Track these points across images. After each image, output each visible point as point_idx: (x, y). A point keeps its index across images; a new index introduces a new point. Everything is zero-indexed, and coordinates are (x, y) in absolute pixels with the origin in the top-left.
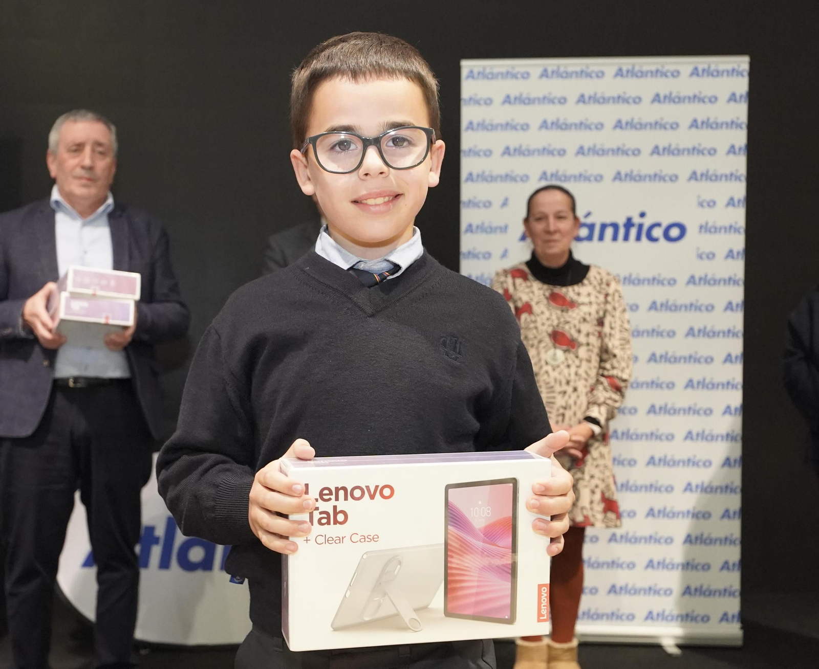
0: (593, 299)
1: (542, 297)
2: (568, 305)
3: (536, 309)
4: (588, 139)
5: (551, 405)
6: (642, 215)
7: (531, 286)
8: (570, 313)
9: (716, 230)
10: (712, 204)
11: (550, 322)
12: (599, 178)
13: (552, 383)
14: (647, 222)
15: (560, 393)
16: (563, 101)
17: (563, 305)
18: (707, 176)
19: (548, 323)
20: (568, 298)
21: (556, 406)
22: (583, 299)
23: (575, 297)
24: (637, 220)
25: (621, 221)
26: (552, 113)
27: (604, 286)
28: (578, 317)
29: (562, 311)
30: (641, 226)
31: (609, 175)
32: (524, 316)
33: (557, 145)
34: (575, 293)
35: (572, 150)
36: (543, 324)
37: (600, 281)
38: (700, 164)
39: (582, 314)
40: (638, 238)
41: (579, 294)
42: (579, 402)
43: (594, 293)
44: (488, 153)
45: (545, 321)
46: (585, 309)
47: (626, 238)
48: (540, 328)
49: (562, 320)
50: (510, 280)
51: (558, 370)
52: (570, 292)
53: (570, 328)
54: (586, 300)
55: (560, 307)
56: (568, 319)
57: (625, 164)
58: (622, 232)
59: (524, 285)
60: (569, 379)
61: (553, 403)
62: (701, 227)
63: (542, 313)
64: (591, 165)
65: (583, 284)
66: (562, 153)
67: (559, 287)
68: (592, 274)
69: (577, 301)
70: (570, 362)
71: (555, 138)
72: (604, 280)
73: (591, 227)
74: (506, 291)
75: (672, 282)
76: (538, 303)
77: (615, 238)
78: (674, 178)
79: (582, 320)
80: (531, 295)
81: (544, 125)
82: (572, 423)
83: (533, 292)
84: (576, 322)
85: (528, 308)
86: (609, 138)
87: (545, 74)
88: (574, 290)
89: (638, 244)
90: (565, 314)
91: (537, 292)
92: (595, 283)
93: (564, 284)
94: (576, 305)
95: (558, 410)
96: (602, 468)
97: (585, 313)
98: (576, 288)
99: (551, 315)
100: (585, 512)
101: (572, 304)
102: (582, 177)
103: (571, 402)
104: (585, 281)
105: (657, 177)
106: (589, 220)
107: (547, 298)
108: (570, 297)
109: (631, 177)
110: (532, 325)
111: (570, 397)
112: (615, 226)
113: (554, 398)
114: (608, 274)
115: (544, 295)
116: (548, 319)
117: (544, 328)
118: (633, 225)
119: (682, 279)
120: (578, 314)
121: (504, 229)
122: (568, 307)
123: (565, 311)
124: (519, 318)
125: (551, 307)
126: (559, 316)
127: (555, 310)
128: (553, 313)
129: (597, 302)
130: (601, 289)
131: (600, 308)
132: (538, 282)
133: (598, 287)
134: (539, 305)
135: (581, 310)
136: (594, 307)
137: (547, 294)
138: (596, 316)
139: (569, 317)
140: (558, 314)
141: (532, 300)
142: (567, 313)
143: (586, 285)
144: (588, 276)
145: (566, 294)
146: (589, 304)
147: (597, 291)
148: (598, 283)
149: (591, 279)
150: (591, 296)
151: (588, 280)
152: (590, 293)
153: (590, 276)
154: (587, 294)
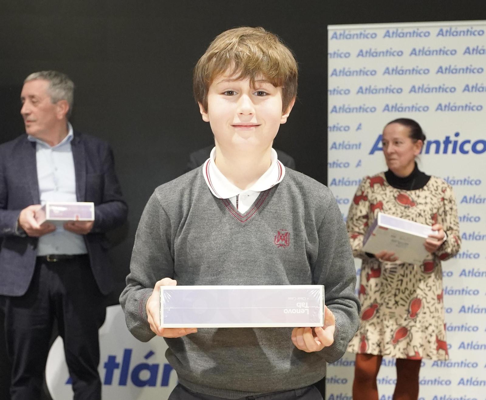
1: (392, 197)
2: (410, 203)
3: (386, 206)
4: (418, 80)
5: (394, 273)
6: (457, 135)
7: (386, 190)
8: (410, 210)
15: (400, 265)
16: (400, 54)
17: (406, 204)
20: (410, 198)
21: (397, 275)
22: (421, 200)
23: (416, 199)
24: (453, 138)
25: (442, 139)
26: (392, 62)
27: (439, 192)
28: (416, 213)
29: (405, 208)
30: (456, 143)
32: (376, 211)
33: (396, 86)
34: (416, 196)
35: (406, 89)
37: (436, 189)
39: (418, 210)
40: (454, 152)
41: (419, 197)
42: (414, 272)
43: (431, 196)
46: (421, 207)
47: (445, 151)
49: (404, 214)
52: (412, 195)
54: (423, 201)
55: (404, 205)
56: (408, 214)
58: (442, 147)
59: (380, 188)
63: (390, 209)
64: (421, 99)
65: (423, 190)
66: (400, 91)
67: (405, 191)
68: (431, 182)
69: (416, 201)
71: (395, 81)
76: (387, 202)
77: (437, 151)
78: (480, 108)
79: (418, 215)
80: (384, 196)
81: (387, 71)
85: (380, 205)
86: (434, 80)
87: (387, 34)
88: (415, 194)
89: (454, 155)
90: (406, 210)
91: (388, 194)
92: (432, 189)
93: (409, 189)
94: (416, 204)
95: (398, 277)
96: (436, 319)
98: (417, 191)
99: (396, 210)
100: (416, 350)
101: (413, 203)
102: (413, 108)
104: (425, 188)
105: (467, 107)
107: (395, 198)
108: (412, 199)
109: (449, 107)
111: (407, 268)
112: (437, 143)
113: (396, 268)
114: (443, 183)
115: (394, 196)
116: (395, 213)
118: (450, 142)
120: (415, 211)
121: (359, 146)
122: (410, 205)
123: (407, 208)
124: (374, 212)
125: (397, 205)
126: (402, 212)
127: (400, 207)
128: (399, 209)
129: (431, 203)
130: (436, 194)
131: (433, 207)
132: (390, 187)
133: (434, 193)
134: (388, 204)
135: (418, 208)
136: (429, 206)
137: (396, 195)
138: (430, 212)
139: (410, 212)
140: (401, 210)
141: (384, 199)
142: (408, 209)
143: (425, 190)
144: (427, 184)
145: (410, 196)
146: (425, 204)
147: (433, 195)
148: (434, 189)
149: (430, 186)
150: (427, 198)
151: (427, 187)
152: (427, 196)
153: (429, 184)
154: (424, 197)
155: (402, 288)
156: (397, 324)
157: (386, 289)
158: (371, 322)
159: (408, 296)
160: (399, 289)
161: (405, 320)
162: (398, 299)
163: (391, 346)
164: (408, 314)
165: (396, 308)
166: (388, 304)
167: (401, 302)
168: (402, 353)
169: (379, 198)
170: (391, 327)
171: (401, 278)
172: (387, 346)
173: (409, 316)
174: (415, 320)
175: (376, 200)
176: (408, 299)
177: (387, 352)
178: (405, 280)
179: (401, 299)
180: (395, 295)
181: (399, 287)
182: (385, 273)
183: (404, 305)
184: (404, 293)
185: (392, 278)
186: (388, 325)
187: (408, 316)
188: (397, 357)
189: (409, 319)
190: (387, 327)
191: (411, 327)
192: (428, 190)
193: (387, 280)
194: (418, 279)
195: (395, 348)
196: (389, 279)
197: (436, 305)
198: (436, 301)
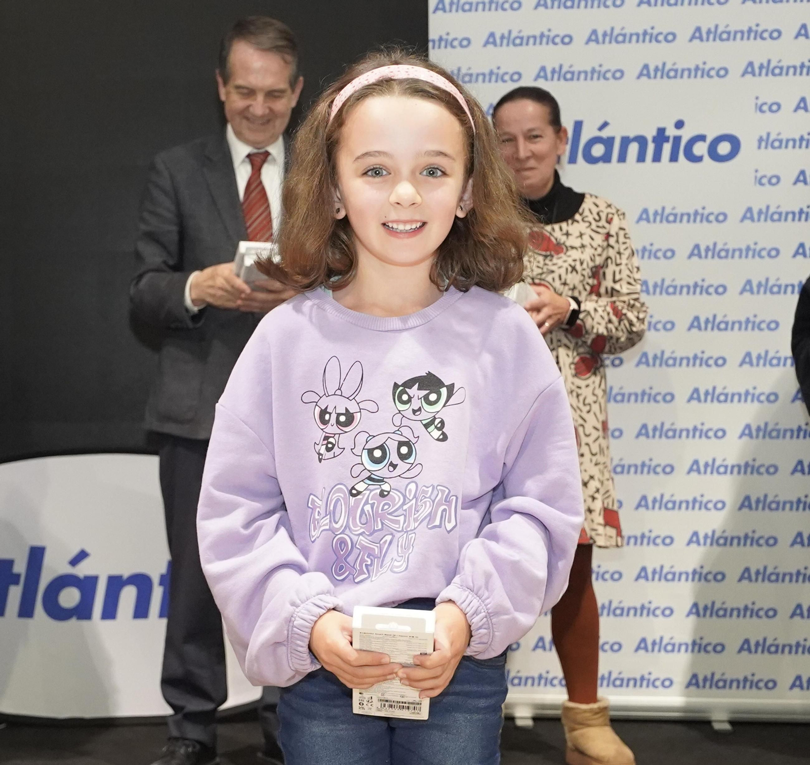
0: (586, 240)
2: (553, 249)
4: (603, 20)
6: (679, 125)
8: (555, 261)
9: (781, 144)
10: (775, 107)
12: (619, 74)
14: (686, 134)
17: (546, 250)
18: (768, 69)
20: (553, 239)
22: (573, 241)
23: (563, 239)
24: (671, 132)
25: (650, 134)
27: (603, 223)
28: (566, 265)
29: (546, 257)
30: (677, 139)
31: (632, 71)
33: (560, 30)
34: (562, 233)
35: (581, 36)
37: (597, 218)
38: (759, 52)
39: (570, 261)
40: (674, 158)
41: (567, 235)
43: (589, 232)
44: (466, 43)
46: (575, 254)
47: (657, 158)
49: (545, 269)
52: (556, 231)
53: (554, 279)
54: (577, 243)
55: (544, 253)
56: (552, 268)
57: (654, 54)
58: (651, 147)
62: (760, 140)
64: (609, 56)
66: (567, 40)
68: (587, 205)
69: (564, 244)
71: (558, 21)
72: (603, 216)
73: (608, 143)
75: (722, 218)
77: (641, 158)
78: (723, 72)
79: (570, 269)
84: (563, 271)
86: (632, 18)
88: (561, 229)
89: (674, 164)
90: (547, 261)
92: (590, 219)
93: (549, 222)
94: (565, 249)
96: (601, 467)
97: (575, 260)
98: (564, 225)
101: (559, 248)
102: (594, 74)
104: (577, 217)
105: (700, 72)
106: (605, 134)
108: (556, 239)
109: (663, 72)
112: (641, 141)
114: (609, 206)
118: (667, 139)
119: (736, 213)
120: (565, 262)
122: (553, 253)
123: (549, 258)
125: (530, 254)
126: (541, 265)
127: (535, 256)
128: (532, 259)
129: (592, 247)
130: (598, 227)
131: (596, 253)
133: (594, 226)
135: (569, 256)
136: (589, 252)
138: (591, 264)
139: (554, 264)
140: (539, 262)
142: (551, 260)
143: (578, 222)
144: (581, 210)
145: (550, 234)
146: (580, 247)
147: (593, 230)
148: (595, 219)
149: (585, 214)
150: (584, 237)
151: (581, 215)
152: (583, 232)
153: (583, 210)
154: (578, 234)
192: (583, 220)
197: (601, 440)
198: (601, 433)
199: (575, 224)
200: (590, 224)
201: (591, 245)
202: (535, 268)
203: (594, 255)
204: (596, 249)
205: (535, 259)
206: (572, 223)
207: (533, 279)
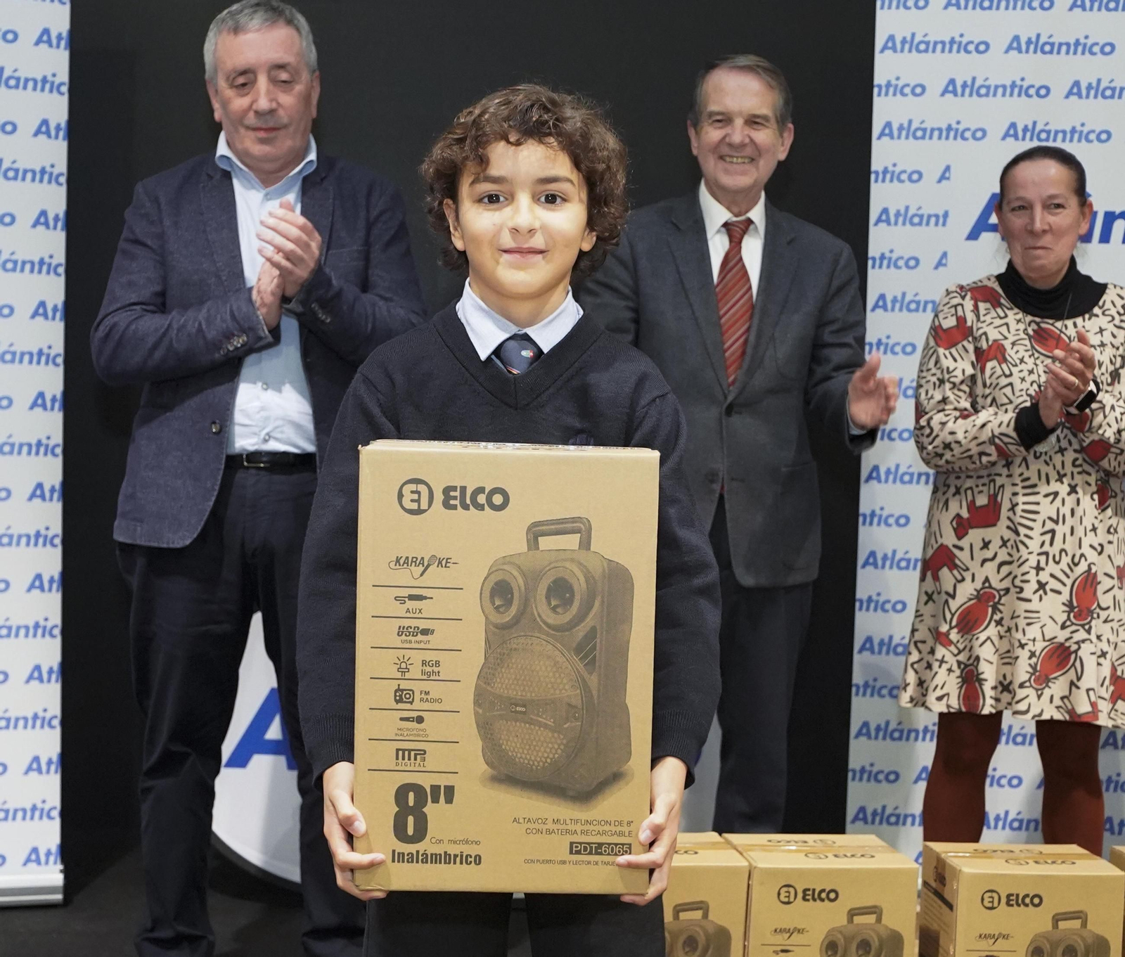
0: (1107, 338)
1: (1023, 335)
2: (1063, 348)
3: (1010, 352)
5: (1033, 516)
7: (1006, 316)
11: (1034, 377)
13: (1034, 480)
15: (1046, 496)
19: (1029, 379)
20: (1065, 337)
21: (1040, 518)
26: (1028, 24)
32: (989, 365)
33: (1035, 80)
35: (1060, 88)
36: (1023, 380)
42: (1079, 512)
43: (1111, 327)
44: (919, 90)
45: (1025, 373)
48: (1018, 385)
50: (969, 304)
51: (1043, 457)
52: (1069, 328)
55: (1051, 353)
59: (993, 314)
60: (1062, 472)
61: (1037, 513)
63: (1022, 361)
64: (1091, 113)
65: (1092, 315)
66: (1043, 92)
67: (1050, 320)
70: (1064, 444)
74: (961, 320)
76: (1013, 344)
80: (1004, 329)
82: (1067, 547)
83: (1007, 324)
85: (998, 352)
88: (1075, 325)
91: (1013, 326)
92: (1113, 312)
96: (1114, 625)
98: (1079, 320)
99: (1036, 365)
100: (1092, 697)
103: (1066, 510)
104: (1096, 310)
107: (1030, 337)
108: (1070, 336)
110: (1004, 381)
111: (1063, 504)
113: (1038, 504)
115: (1025, 332)
116: (1031, 372)
117: (1025, 385)
121: (942, 219)
124: (983, 370)
125: (1036, 355)
127: (1042, 358)
128: (1038, 362)
129: (1113, 346)
130: (1122, 321)
131: (1118, 353)
132: (1016, 310)
133: (1117, 322)
134: (1016, 348)
136: (1109, 352)
137: (1030, 332)
138: (1111, 368)
141: (1006, 338)
143: (1097, 316)
144: (1101, 303)
145: (1061, 331)
146: (1099, 346)
147: (1115, 326)
148: (1118, 313)
149: (1105, 308)
150: (1104, 333)
151: (1100, 308)
152: (1103, 327)
153: (1104, 302)
154: (1098, 330)
155: (1054, 550)
156: (1044, 640)
157: (1016, 556)
158: (983, 637)
159: (1068, 571)
160: (1047, 554)
161: (1063, 627)
162: (1044, 576)
163: (1031, 692)
164: (1069, 613)
165: (1041, 599)
166: (1022, 590)
167: (1053, 584)
168: (1057, 707)
169: (993, 335)
170: (1030, 647)
171: (1050, 525)
172: (1021, 693)
173: (1072, 615)
174: (1087, 627)
175: (987, 340)
176: (1068, 577)
177: (1022, 706)
178: (1061, 530)
179: (1052, 576)
180: (1039, 569)
181: (1047, 548)
182: (1011, 514)
183: (1059, 593)
184: (1058, 563)
185: (1031, 529)
186: (1023, 642)
187: (1069, 618)
188: (1046, 716)
189: (1073, 624)
190: (1022, 646)
191: (1077, 643)
192: (1103, 314)
193: (1018, 534)
194: (1090, 527)
195: (1039, 697)
196: (1022, 531)
197: (1116, 591)
198: (1115, 582)
199: (1093, 318)
200: (1113, 319)
201: (1111, 343)
202: (1041, 372)
203: (1115, 357)
204: (1118, 349)
205: (1042, 362)
206: (1089, 319)
207: (1039, 386)
